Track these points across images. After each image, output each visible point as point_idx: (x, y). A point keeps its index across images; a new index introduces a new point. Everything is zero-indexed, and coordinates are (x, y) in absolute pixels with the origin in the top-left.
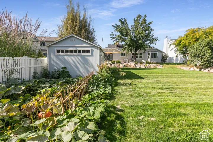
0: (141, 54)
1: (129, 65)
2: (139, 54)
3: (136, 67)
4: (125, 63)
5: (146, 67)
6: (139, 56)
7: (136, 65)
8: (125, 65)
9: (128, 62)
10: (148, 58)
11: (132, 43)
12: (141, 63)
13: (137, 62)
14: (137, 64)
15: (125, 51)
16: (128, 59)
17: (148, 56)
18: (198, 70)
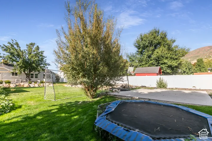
0: (37, 75)
1: (22, 85)
2: (34, 75)
3: (30, 86)
4: (16, 82)
5: (40, 86)
6: (34, 76)
7: (30, 85)
8: (17, 85)
9: (22, 82)
10: (44, 78)
11: (24, 65)
12: (36, 82)
13: (31, 82)
14: (31, 83)
15: (17, 71)
16: (21, 79)
17: (44, 77)
18: (71, 86)
